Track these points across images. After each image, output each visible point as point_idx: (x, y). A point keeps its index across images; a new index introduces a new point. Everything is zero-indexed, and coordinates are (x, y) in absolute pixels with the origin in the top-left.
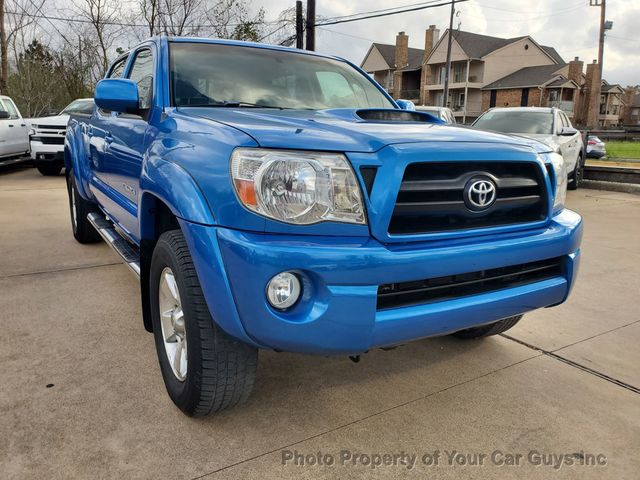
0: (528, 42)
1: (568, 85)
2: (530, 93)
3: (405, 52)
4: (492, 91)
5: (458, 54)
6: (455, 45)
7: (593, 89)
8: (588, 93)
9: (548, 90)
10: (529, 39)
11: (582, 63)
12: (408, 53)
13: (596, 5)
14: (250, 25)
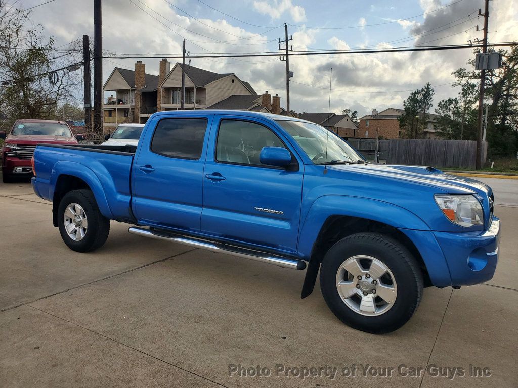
0: (233, 78)
3: (143, 77)
10: (234, 75)
11: (270, 95)
12: (145, 77)
13: (283, 60)
14: (40, 49)
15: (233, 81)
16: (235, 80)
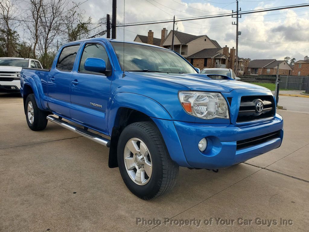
0: (206, 38)
1: (223, 57)
2: (208, 60)
3: (152, 39)
4: (191, 59)
5: (177, 42)
6: (175, 38)
7: (233, 60)
8: (231, 61)
9: (215, 59)
10: (206, 36)
11: (229, 48)
12: (154, 40)
13: (235, 24)
14: (84, 24)
15: (205, 40)
16: (207, 39)
